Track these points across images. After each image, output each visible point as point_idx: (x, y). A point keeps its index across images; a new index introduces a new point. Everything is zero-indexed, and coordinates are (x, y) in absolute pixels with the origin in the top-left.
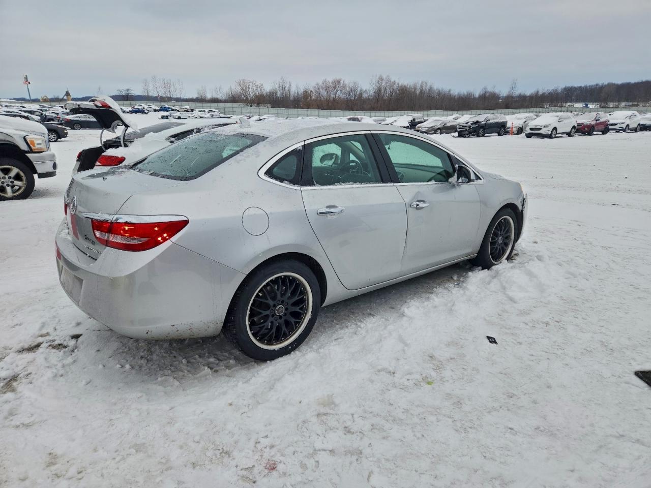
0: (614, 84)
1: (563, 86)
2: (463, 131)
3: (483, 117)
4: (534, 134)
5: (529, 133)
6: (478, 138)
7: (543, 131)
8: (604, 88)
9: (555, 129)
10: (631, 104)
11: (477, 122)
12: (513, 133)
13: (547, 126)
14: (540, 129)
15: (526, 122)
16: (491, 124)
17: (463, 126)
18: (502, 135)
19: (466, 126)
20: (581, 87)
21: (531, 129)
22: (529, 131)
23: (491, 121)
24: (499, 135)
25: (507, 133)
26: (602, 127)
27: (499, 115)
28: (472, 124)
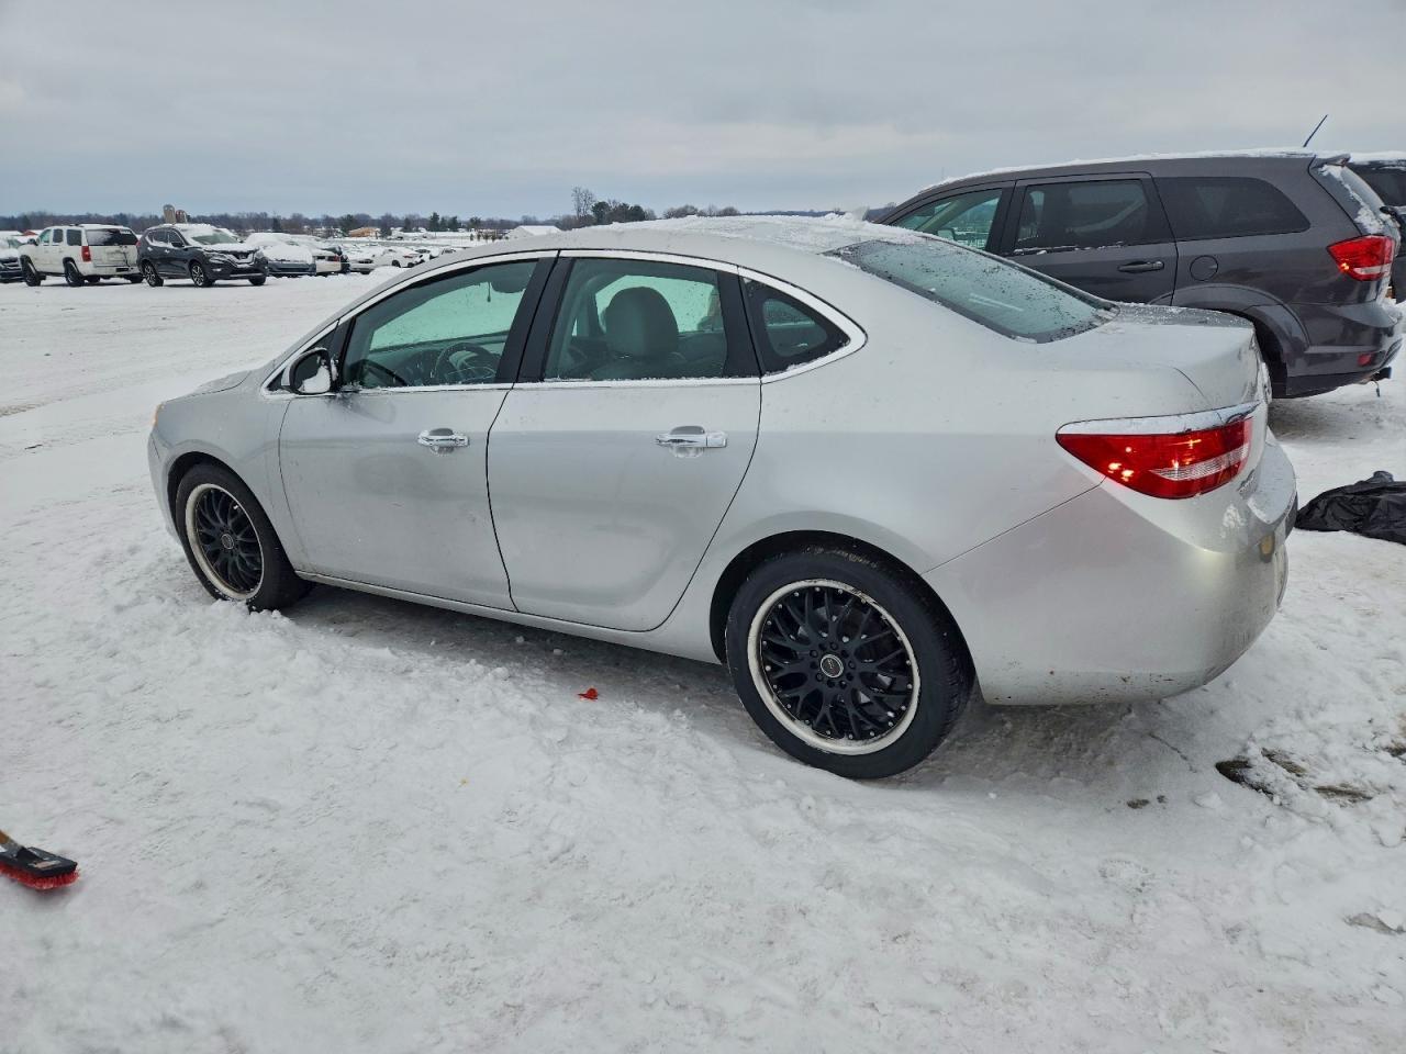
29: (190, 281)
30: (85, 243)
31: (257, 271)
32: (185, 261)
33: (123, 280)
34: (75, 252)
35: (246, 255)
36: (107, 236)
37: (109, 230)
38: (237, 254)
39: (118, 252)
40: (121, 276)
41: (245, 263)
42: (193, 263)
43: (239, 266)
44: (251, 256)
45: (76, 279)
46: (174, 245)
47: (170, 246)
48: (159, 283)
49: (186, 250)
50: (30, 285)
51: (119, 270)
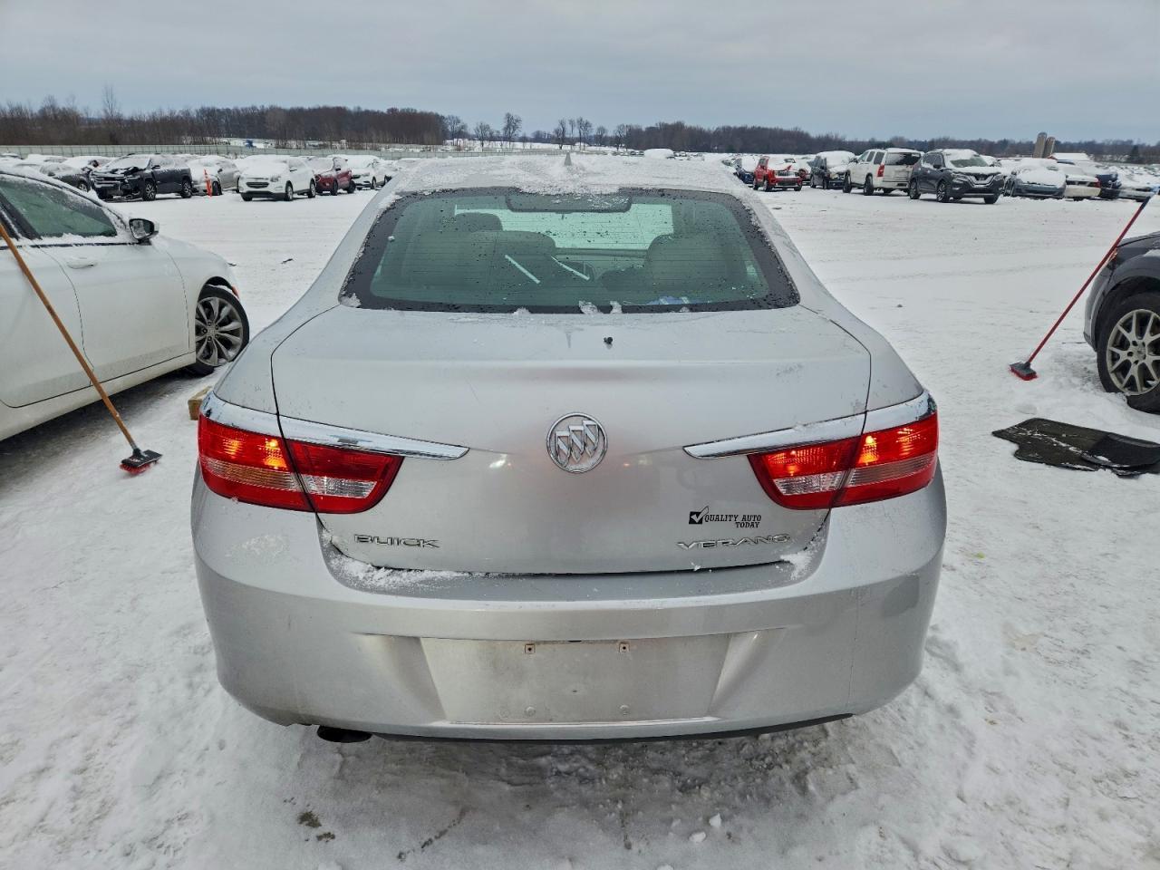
0: (280, 109)
1: (199, 107)
2: (110, 189)
3: (143, 159)
4: (257, 192)
5: (249, 193)
6: (145, 203)
7: (272, 188)
8: (266, 114)
9: (289, 184)
10: (317, 144)
11: (135, 170)
12: (205, 193)
13: (277, 180)
14: (266, 185)
15: (221, 170)
16: (163, 174)
17: (106, 179)
18: (189, 197)
19: (113, 179)
20: (228, 110)
21: (249, 184)
22: (246, 189)
23: (163, 169)
24: (184, 196)
25: (195, 192)
26: (345, 182)
27: (170, 156)
28: (126, 174)
29: (934, 197)
30: (883, 163)
31: (990, 192)
32: (936, 179)
33: (902, 193)
34: (874, 169)
35: (985, 177)
36: (899, 158)
37: (901, 153)
38: (977, 176)
39: (903, 171)
40: (901, 190)
41: (980, 184)
42: (941, 182)
43: (976, 186)
44: (989, 179)
45: (869, 190)
46: (934, 167)
47: (932, 167)
48: (916, 197)
49: (942, 171)
50: (845, 192)
51: (899, 185)
